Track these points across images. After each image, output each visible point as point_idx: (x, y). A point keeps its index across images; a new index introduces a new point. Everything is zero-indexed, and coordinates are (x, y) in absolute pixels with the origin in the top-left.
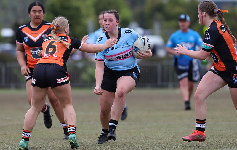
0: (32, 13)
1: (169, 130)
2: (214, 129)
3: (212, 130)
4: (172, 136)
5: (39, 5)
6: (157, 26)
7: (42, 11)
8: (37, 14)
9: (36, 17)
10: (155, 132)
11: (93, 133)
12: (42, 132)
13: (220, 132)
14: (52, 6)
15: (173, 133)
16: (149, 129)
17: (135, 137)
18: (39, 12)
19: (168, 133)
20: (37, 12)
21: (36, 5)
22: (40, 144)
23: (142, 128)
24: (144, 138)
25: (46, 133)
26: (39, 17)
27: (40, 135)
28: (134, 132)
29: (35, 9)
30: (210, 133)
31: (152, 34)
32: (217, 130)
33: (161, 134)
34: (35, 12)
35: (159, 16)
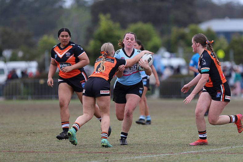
0: (60, 37)
1: (190, 132)
2: (225, 130)
3: (224, 131)
4: (192, 136)
5: (66, 31)
6: (180, 51)
7: (69, 35)
8: (65, 38)
9: (64, 40)
10: (179, 133)
11: (131, 133)
12: (92, 133)
13: (230, 133)
14: (100, 35)
15: (193, 134)
16: (174, 131)
17: (164, 136)
18: (67, 36)
19: (189, 134)
20: (65, 37)
21: (64, 31)
22: (90, 142)
23: (169, 130)
24: (171, 137)
25: (94, 134)
26: (66, 41)
27: (90, 135)
28: (163, 133)
29: (63, 35)
30: (222, 133)
31: (177, 57)
32: (228, 131)
33: (184, 135)
34: (63, 36)
35: (182, 43)
